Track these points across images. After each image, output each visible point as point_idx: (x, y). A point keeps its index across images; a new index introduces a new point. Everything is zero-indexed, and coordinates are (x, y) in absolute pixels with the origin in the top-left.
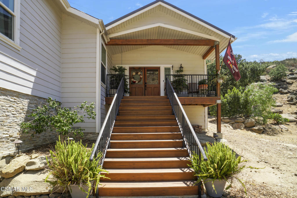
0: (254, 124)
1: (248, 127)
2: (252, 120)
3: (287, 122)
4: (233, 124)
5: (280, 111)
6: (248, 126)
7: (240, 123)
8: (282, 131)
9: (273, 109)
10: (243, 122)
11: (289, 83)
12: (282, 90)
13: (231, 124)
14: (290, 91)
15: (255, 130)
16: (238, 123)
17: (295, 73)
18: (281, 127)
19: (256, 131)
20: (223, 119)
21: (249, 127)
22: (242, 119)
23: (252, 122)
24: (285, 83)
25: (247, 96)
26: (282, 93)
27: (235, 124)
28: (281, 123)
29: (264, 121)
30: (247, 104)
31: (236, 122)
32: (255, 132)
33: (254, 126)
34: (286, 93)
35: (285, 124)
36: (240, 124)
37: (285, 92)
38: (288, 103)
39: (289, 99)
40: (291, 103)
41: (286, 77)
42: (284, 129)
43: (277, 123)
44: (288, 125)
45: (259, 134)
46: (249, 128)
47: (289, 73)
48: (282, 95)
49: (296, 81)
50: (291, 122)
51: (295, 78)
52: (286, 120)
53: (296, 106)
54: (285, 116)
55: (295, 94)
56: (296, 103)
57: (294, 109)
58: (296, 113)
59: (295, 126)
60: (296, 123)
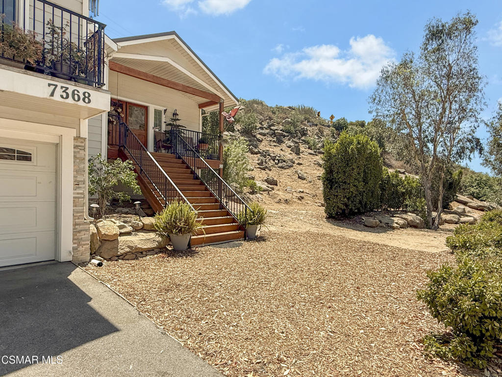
3: (261, 191)
9: (246, 173)
11: (259, 140)
12: (252, 147)
14: (261, 151)
17: (264, 127)
18: (258, 197)
24: (255, 139)
26: (253, 153)
28: (256, 192)
34: (256, 153)
35: (260, 193)
37: (255, 151)
38: (258, 166)
39: (260, 161)
40: (261, 167)
41: (256, 131)
43: (253, 192)
44: (262, 194)
47: (259, 125)
48: (253, 155)
49: (265, 138)
50: (264, 191)
51: (264, 135)
52: (260, 188)
53: (265, 172)
54: (259, 184)
55: (265, 156)
56: (266, 167)
57: (264, 175)
58: (267, 181)
59: (267, 196)
60: (268, 193)
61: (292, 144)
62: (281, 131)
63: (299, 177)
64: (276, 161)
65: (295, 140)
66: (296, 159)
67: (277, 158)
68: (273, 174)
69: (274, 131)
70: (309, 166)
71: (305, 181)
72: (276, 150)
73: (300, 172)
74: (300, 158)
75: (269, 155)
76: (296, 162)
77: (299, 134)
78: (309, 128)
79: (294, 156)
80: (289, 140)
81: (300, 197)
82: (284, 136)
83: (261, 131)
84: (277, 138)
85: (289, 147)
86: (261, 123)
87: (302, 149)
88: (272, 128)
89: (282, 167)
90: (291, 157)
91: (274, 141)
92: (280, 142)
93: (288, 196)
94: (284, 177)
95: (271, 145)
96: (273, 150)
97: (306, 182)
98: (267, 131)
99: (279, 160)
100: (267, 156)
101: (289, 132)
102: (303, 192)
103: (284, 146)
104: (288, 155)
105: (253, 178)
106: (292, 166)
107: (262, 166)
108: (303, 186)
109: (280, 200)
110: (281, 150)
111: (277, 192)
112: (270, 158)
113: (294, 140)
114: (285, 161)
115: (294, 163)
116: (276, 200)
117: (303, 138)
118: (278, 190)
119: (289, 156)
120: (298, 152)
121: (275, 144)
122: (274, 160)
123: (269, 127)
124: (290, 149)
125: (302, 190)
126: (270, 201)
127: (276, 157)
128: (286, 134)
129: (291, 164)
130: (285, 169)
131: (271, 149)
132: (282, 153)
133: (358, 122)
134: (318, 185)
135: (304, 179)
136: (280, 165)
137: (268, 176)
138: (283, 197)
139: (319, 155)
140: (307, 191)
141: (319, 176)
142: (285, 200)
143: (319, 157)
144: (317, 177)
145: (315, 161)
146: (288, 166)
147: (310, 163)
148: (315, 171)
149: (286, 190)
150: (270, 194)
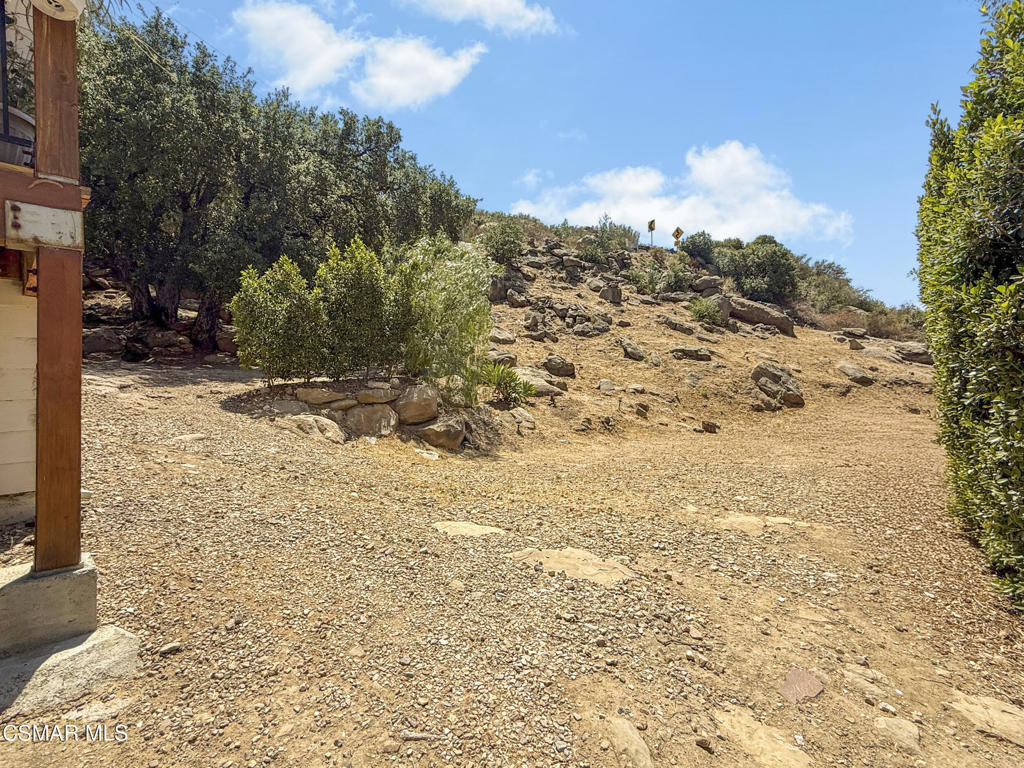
0: (434, 407)
1: (410, 425)
2: (422, 393)
3: (531, 395)
4: (346, 410)
5: (510, 358)
6: (411, 421)
7: (376, 407)
8: (519, 433)
9: (494, 349)
10: (392, 403)
11: (527, 277)
12: (513, 292)
13: (337, 415)
14: (531, 299)
15: (438, 434)
16: (372, 404)
17: (539, 251)
18: (519, 418)
19: (442, 441)
20: (304, 385)
21: (416, 425)
22: (387, 385)
23: (427, 403)
24: (520, 275)
25: (409, 286)
26: (514, 304)
27: (356, 411)
28: (515, 399)
29: (467, 392)
30: (408, 324)
31: (360, 404)
32: (436, 446)
33: (433, 419)
34: (522, 305)
35: (527, 403)
36: (375, 412)
37: (519, 300)
38: (526, 333)
39: (529, 321)
40: (534, 334)
41: (521, 259)
42: (524, 423)
43: (506, 399)
44: (532, 405)
45: (451, 450)
46: (413, 429)
47: (527, 248)
48: (513, 310)
49: (542, 273)
50: (539, 394)
51: (539, 266)
52: (527, 388)
53: (544, 344)
54: (523, 374)
55: (541, 310)
56: (546, 334)
57: (539, 352)
58: (549, 366)
59: (549, 411)
60: (552, 400)
61: (602, 284)
62: (576, 257)
63: (627, 355)
64: (569, 320)
65: (608, 275)
66: (614, 314)
67: (570, 312)
68: (563, 350)
69: (561, 257)
70: (645, 328)
71: (642, 364)
72: (568, 298)
73: (628, 341)
74: (623, 311)
75: (552, 308)
76: (616, 320)
77: (615, 263)
78: (632, 254)
79: (608, 308)
80: (595, 275)
81: (641, 405)
82: (584, 269)
83: (532, 259)
84: (568, 273)
85: (596, 289)
86: (531, 243)
87: (625, 293)
88: (556, 251)
89: (583, 334)
90: (602, 310)
91: (561, 279)
92: (574, 279)
93: (608, 407)
94: (591, 356)
95: (554, 287)
96: (559, 296)
97: (647, 366)
98: (545, 259)
99: (574, 318)
100: (548, 310)
101: (593, 260)
102: (642, 392)
103: (583, 288)
104: (595, 305)
105: (512, 362)
106: (607, 330)
107: (536, 333)
108: (637, 376)
109: (589, 421)
110: (579, 295)
111: (577, 396)
112: (553, 313)
113: (605, 275)
114: (588, 320)
115: (610, 322)
116: (577, 423)
117: (623, 272)
118: (579, 389)
119: (598, 307)
120: (616, 300)
121: (563, 284)
122: (563, 318)
123: (550, 250)
124: (599, 294)
125: (639, 387)
126: (559, 427)
127: (567, 310)
128: (586, 264)
129: (605, 324)
130: (591, 336)
131: (554, 296)
132: (581, 302)
133: (729, 241)
134: (678, 370)
135: (640, 358)
136: (578, 327)
137: (550, 354)
138: (594, 410)
139: (665, 304)
140: (652, 388)
141: (676, 350)
142: (603, 422)
143: (665, 309)
144: (672, 352)
145: (659, 316)
146: (598, 329)
147: (647, 321)
148: (664, 340)
149: (599, 388)
150: (558, 404)
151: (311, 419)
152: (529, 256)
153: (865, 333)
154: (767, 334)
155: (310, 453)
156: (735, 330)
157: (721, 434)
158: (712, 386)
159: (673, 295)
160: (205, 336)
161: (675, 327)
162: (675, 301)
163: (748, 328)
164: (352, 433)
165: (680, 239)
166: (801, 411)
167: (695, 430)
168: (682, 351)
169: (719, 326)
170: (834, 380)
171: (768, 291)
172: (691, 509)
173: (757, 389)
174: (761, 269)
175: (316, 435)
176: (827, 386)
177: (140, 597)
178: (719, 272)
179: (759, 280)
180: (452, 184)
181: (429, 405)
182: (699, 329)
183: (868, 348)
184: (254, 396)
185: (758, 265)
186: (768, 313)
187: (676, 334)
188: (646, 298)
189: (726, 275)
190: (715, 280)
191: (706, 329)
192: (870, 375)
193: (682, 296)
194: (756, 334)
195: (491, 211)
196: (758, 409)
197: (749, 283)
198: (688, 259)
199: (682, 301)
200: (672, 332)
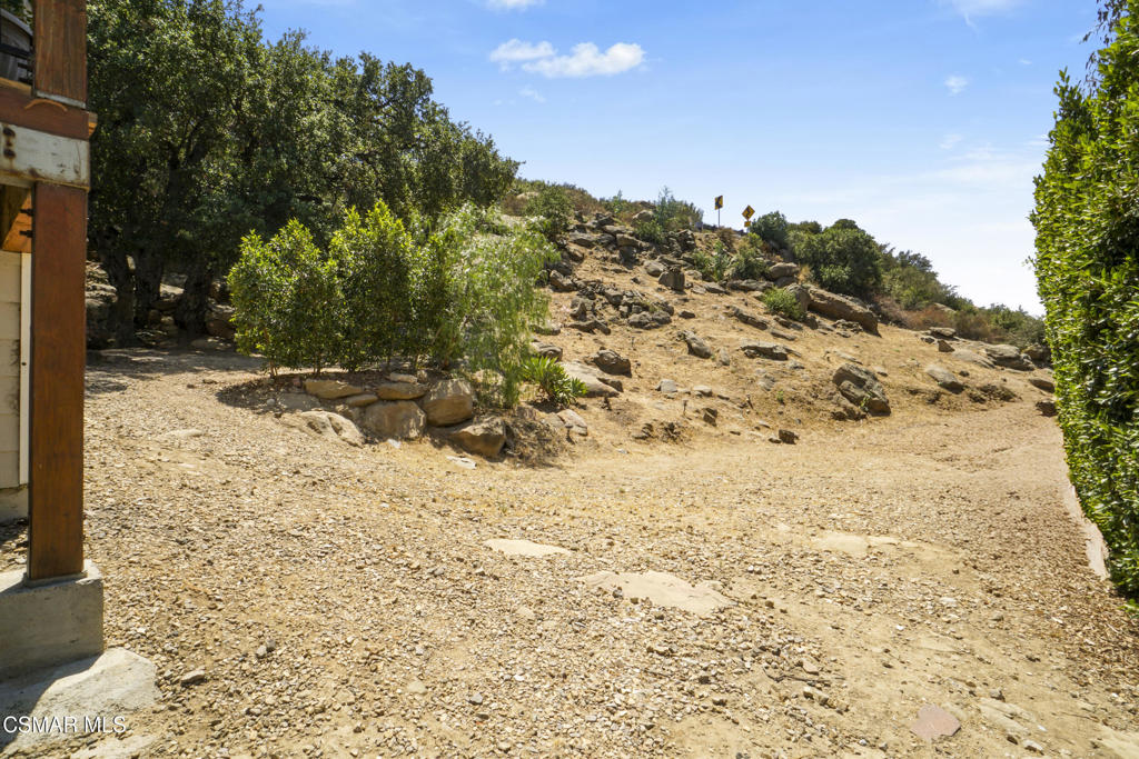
0: (469, 406)
1: (440, 426)
2: (458, 387)
3: (581, 396)
4: (364, 407)
5: (554, 351)
6: (441, 422)
7: (401, 404)
8: (569, 439)
9: (535, 341)
10: (419, 400)
11: (574, 257)
12: (558, 274)
13: (355, 412)
14: (579, 283)
15: (473, 438)
16: (395, 401)
17: (589, 227)
18: (569, 423)
19: (479, 447)
20: (316, 376)
21: (447, 426)
22: (413, 379)
23: (460, 399)
24: (566, 254)
25: (442, 262)
26: (558, 288)
27: (377, 408)
28: (563, 400)
29: (509, 390)
30: (438, 306)
31: (381, 400)
32: (472, 453)
33: (468, 420)
34: (568, 289)
35: (577, 405)
36: (400, 410)
37: (565, 283)
38: (573, 322)
39: (577, 309)
40: (582, 323)
41: (567, 235)
42: (575, 429)
43: (552, 398)
44: (584, 407)
45: (490, 458)
46: (445, 431)
47: (573, 222)
48: (557, 295)
49: (591, 253)
50: (592, 394)
51: (587, 244)
52: (577, 386)
53: (594, 337)
54: (573, 370)
55: (591, 296)
56: (596, 325)
57: (589, 345)
58: (601, 363)
59: (603, 414)
60: (606, 401)
61: (661, 267)
62: (631, 235)
63: (692, 351)
64: (624, 309)
65: (669, 257)
66: (676, 304)
67: (625, 299)
68: (616, 343)
69: (614, 234)
70: (713, 320)
71: (708, 363)
72: (622, 283)
73: (694, 336)
74: (686, 300)
75: (602, 293)
76: (678, 310)
77: (676, 244)
78: (696, 234)
79: (668, 296)
80: (653, 257)
81: (708, 410)
82: (640, 249)
83: (580, 235)
84: (622, 253)
85: (655, 274)
86: (579, 217)
87: (689, 280)
88: (608, 227)
89: (639, 325)
90: (662, 297)
91: (614, 260)
92: (629, 261)
93: (671, 412)
94: (649, 352)
95: (605, 270)
96: (612, 280)
97: (714, 364)
98: (594, 236)
99: (630, 306)
100: (599, 296)
101: (650, 238)
102: (709, 395)
103: (640, 272)
104: (653, 292)
105: (557, 355)
106: (668, 322)
107: (585, 322)
108: (703, 376)
109: (650, 427)
110: (635, 280)
111: (634, 398)
112: (605, 300)
113: (666, 257)
114: (646, 308)
115: (671, 312)
116: (637, 430)
117: (686, 255)
118: (636, 390)
119: (656, 295)
120: (677, 284)
121: (618, 267)
122: (616, 306)
123: (600, 226)
124: (658, 279)
125: (706, 389)
126: (616, 433)
127: (621, 297)
128: (644, 244)
129: (664, 315)
130: (649, 329)
131: (606, 280)
132: (637, 288)
133: (806, 223)
134: (750, 371)
135: (706, 356)
136: (634, 317)
137: (602, 348)
138: (656, 414)
139: (735, 293)
140: (720, 390)
141: (749, 347)
142: (666, 429)
143: (734, 300)
144: (744, 349)
145: (728, 307)
146: (657, 320)
147: (715, 312)
148: (733, 335)
149: (659, 389)
150: (613, 407)
151: (322, 415)
152: (576, 232)
153: (954, 334)
154: (849, 332)
155: (326, 456)
156: (814, 325)
157: (800, 444)
158: (789, 389)
159: (744, 283)
160: (193, 316)
161: (746, 320)
162: (746, 290)
163: (828, 323)
164: (373, 435)
165: (751, 219)
166: (887, 420)
167: (771, 440)
168: (755, 348)
169: (795, 320)
170: (923, 386)
171: (849, 282)
172: (783, 527)
173: (839, 395)
174: (841, 257)
175: (330, 434)
176: (914, 392)
177: (151, 615)
178: (794, 258)
179: (839, 269)
180: (490, 144)
181: (463, 403)
182: (774, 323)
183: (958, 350)
184: (255, 388)
185: (839, 253)
186: (850, 308)
187: (747, 328)
188: (713, 285)
189: (801, 262)
190: (791, 268)
191: (781, 323)
192: (960, 380)
193: (753, 285)
194: (837, 330)
195: (530, 179)
196: (839, 417)
197: (828, 272)
198: (760, 243)
199: (754, 290)
200: (743, 326)
